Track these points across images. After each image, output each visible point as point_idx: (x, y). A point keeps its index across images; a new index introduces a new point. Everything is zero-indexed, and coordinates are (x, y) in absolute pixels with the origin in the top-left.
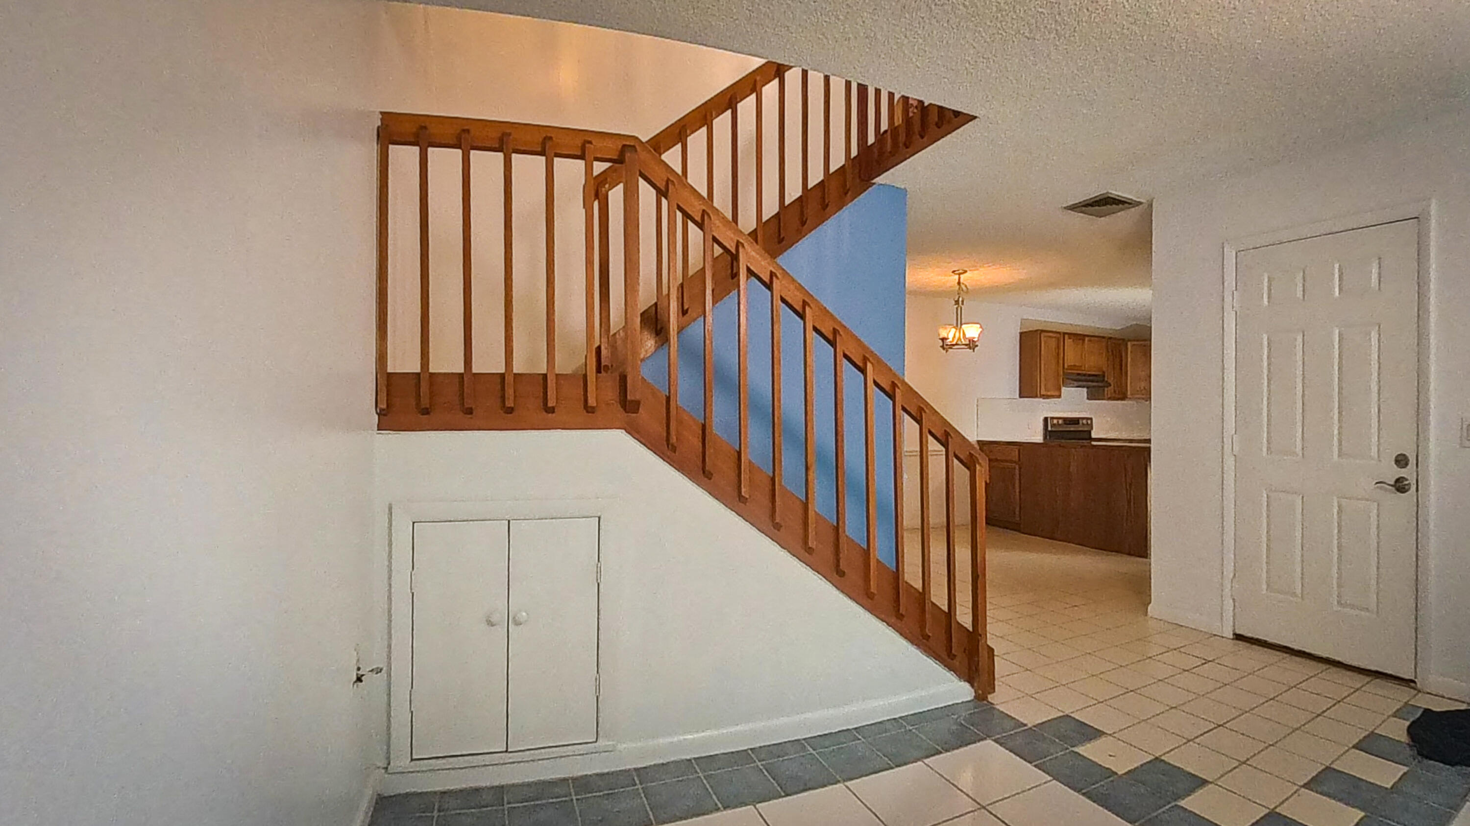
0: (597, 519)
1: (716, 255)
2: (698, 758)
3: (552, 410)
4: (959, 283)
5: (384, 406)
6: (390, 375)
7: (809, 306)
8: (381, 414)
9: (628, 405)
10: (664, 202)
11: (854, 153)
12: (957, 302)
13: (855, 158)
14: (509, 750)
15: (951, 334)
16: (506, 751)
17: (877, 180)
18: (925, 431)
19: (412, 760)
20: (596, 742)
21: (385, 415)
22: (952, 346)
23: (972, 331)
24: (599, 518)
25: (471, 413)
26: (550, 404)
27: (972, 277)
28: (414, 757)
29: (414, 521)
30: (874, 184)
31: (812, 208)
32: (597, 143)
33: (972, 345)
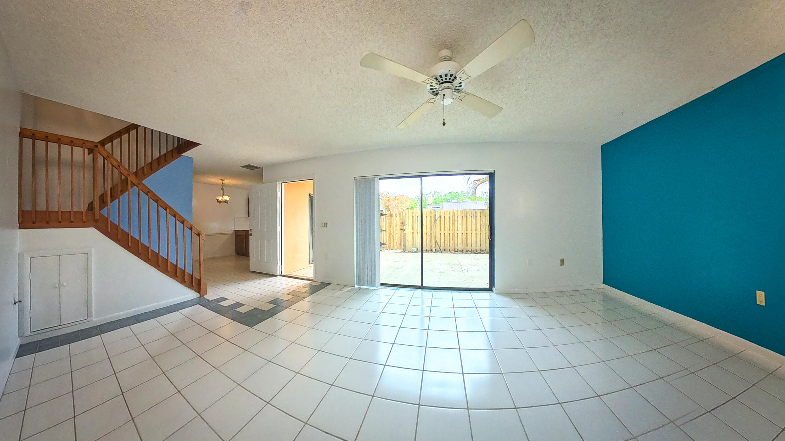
0: (86, 254)
1: (123, 179)
2: (117, 320)
3: (72, 222)
4: (223, 183)
5: (21, 221)
6: (23, 211)
7: (149, 193)
8: (20, 224)
9: (96, 221)
10: (106, 161)
11: (176, 146)
12: (222, 189)
13: (176, 148)
14: (61, 325)
15: (220, 199)
16: (60, 325)
17: (183, 154)
18: (185, 226)
19: (31, 332)
20: (87, 319)
21: (21, 224)
22: (221, 202)
23: (226, 198)
24: (87, 254)
25: (48, 223)
26: (72, 220)
27: (226, 182)
28: (32, 331)
29: (31, 257)
30: (182, 155)
31: (162, 161)
32: (86, 143)
33: (226, 202)
